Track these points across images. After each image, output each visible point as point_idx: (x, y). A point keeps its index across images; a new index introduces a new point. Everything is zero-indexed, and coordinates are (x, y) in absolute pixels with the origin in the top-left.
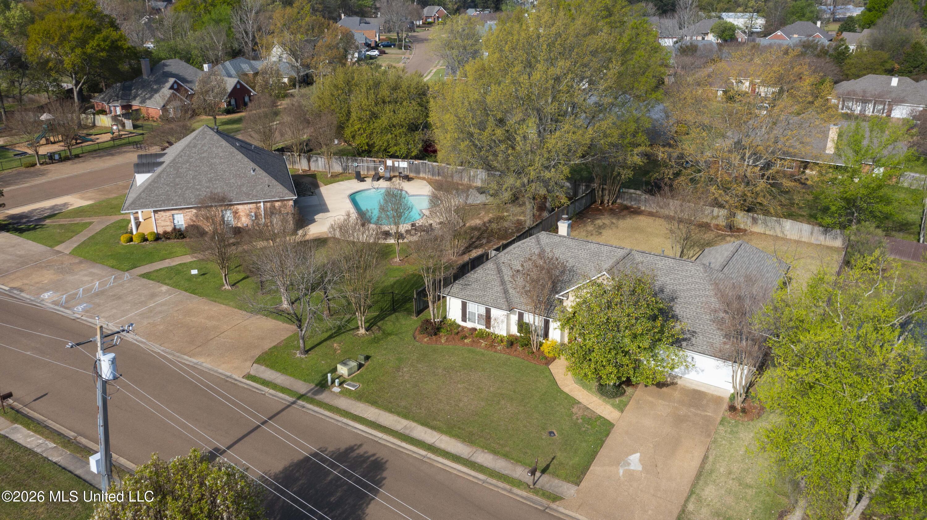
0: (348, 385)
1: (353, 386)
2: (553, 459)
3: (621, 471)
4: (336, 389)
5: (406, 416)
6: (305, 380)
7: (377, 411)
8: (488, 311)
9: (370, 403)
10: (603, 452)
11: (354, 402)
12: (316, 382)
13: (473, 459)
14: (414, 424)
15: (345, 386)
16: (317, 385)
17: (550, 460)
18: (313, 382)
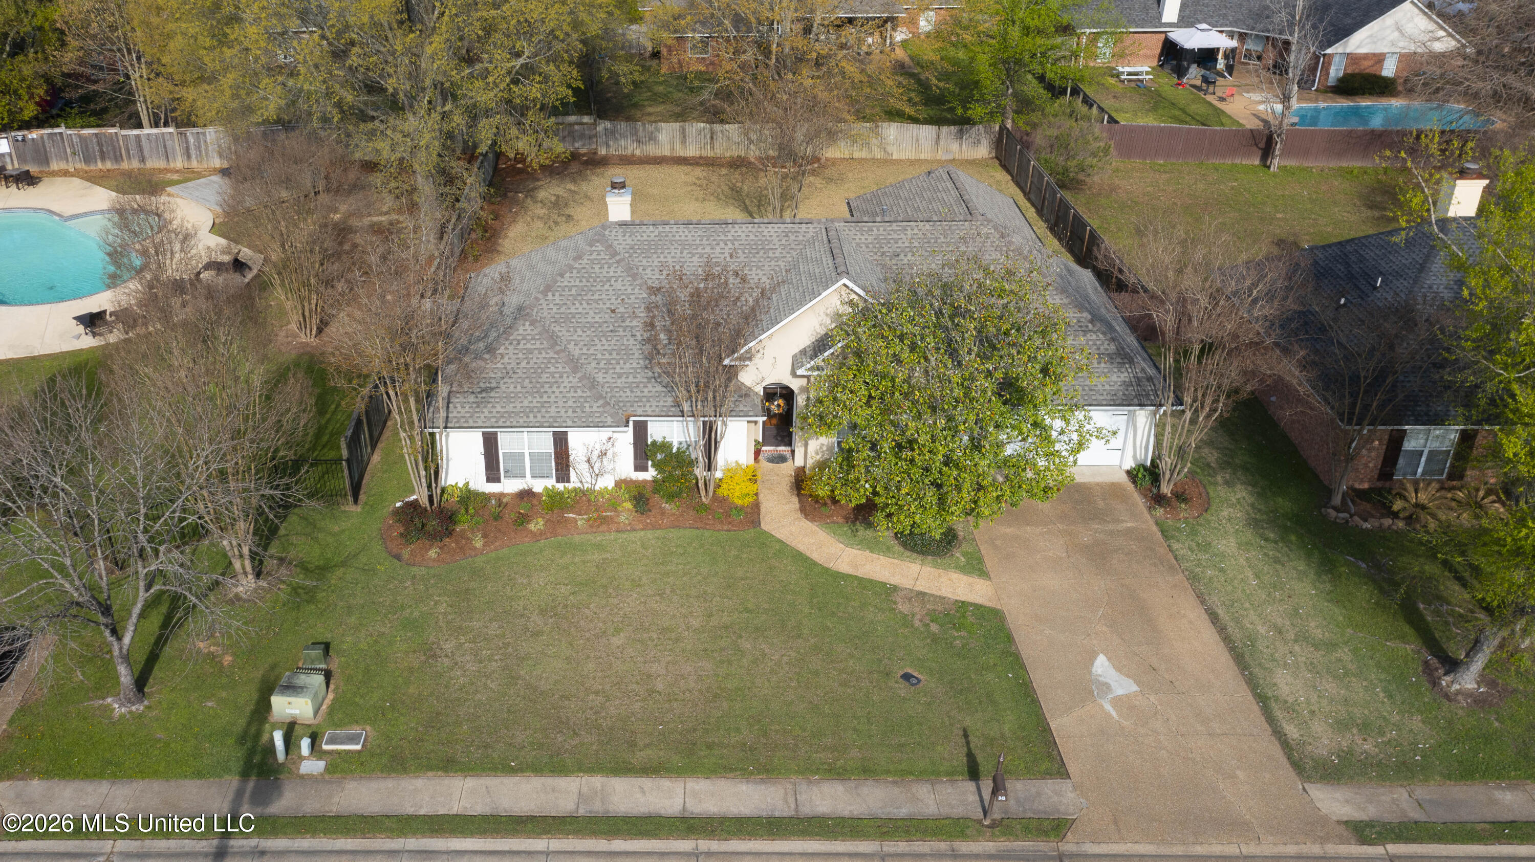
0: (331, 741)
1: (352, 739)
2: (966, 735)
3: (1108, 707)
4: (312, 766)
5: (559, 769)
6: (199, 774)
7: (471, 783)
8: (561, 442)
9: (438, 768)
10: (1039, 679)
11: (390, 783)
12: (236, 765)
13: (806, 810)
14: (597, 781)
15: (325, 747)
16: (245, 775)
17: (962, 741)
18: (227, 770)
